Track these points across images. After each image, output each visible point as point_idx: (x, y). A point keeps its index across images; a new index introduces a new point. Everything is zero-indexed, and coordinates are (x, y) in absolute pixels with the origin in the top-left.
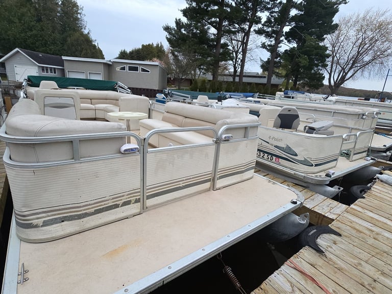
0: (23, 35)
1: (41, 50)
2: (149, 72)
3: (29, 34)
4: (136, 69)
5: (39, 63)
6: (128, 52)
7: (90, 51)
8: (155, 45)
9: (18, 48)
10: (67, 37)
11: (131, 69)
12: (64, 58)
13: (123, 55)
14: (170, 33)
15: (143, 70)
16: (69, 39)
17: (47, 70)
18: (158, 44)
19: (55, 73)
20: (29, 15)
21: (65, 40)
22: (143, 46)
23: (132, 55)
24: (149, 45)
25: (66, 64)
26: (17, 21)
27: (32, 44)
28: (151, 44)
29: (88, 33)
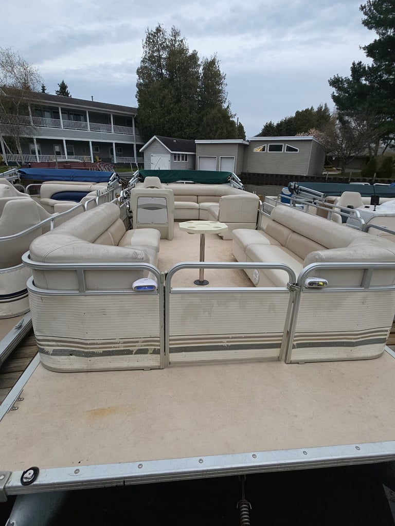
0: (161, 120)
1: (176, 134)
2: (297, 150)
3: (167, 118)
4: (279, 148)
5: (172, 151)
6: (275, 124)
7: (226, 130)
8: (316, 109)
9: (156, 135)
10: (203, 116)
11: (273, 148)
12: (197, 141)
13: (269, 130)
14: (339, 89)
15: (289, 149)
16: (205, 119)
17: (179, 157)
18: (322, 107)
19: (186, 160)
20: (170, 96)
21: (201, 120)
22: (298, 113)
23: (280, 128)
24: (307, 110)
25: (198, 148)
26: (158, 106)
27: (169, 129)
28: (310, 109)
29: (228, 107)
